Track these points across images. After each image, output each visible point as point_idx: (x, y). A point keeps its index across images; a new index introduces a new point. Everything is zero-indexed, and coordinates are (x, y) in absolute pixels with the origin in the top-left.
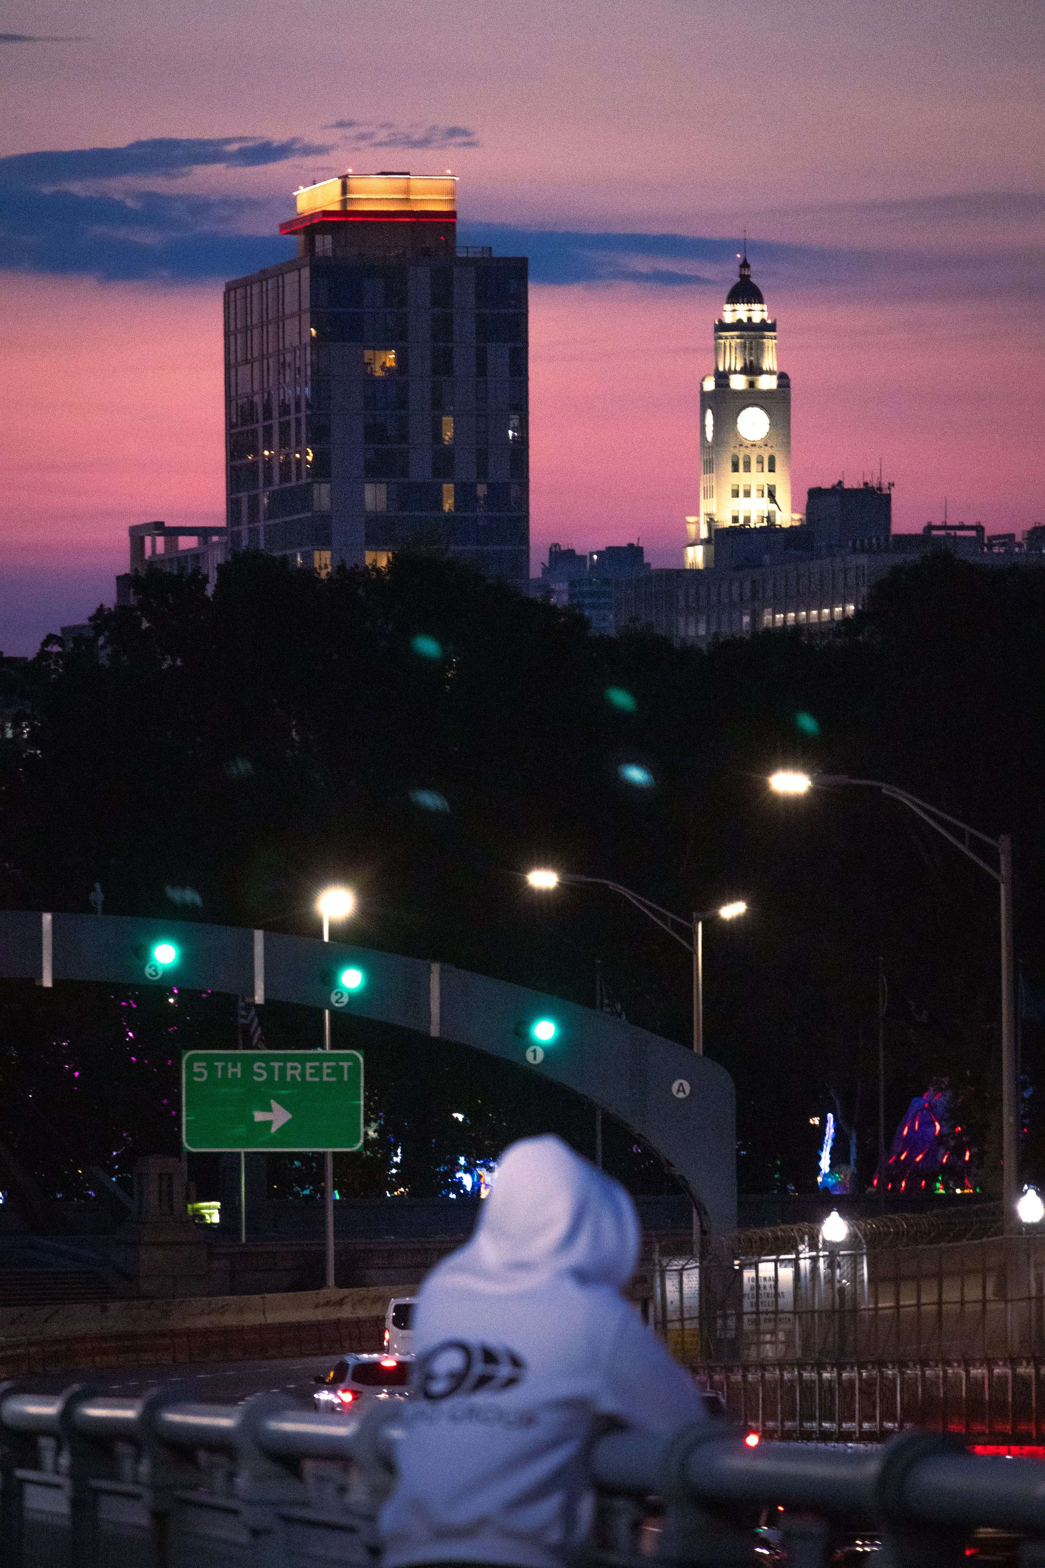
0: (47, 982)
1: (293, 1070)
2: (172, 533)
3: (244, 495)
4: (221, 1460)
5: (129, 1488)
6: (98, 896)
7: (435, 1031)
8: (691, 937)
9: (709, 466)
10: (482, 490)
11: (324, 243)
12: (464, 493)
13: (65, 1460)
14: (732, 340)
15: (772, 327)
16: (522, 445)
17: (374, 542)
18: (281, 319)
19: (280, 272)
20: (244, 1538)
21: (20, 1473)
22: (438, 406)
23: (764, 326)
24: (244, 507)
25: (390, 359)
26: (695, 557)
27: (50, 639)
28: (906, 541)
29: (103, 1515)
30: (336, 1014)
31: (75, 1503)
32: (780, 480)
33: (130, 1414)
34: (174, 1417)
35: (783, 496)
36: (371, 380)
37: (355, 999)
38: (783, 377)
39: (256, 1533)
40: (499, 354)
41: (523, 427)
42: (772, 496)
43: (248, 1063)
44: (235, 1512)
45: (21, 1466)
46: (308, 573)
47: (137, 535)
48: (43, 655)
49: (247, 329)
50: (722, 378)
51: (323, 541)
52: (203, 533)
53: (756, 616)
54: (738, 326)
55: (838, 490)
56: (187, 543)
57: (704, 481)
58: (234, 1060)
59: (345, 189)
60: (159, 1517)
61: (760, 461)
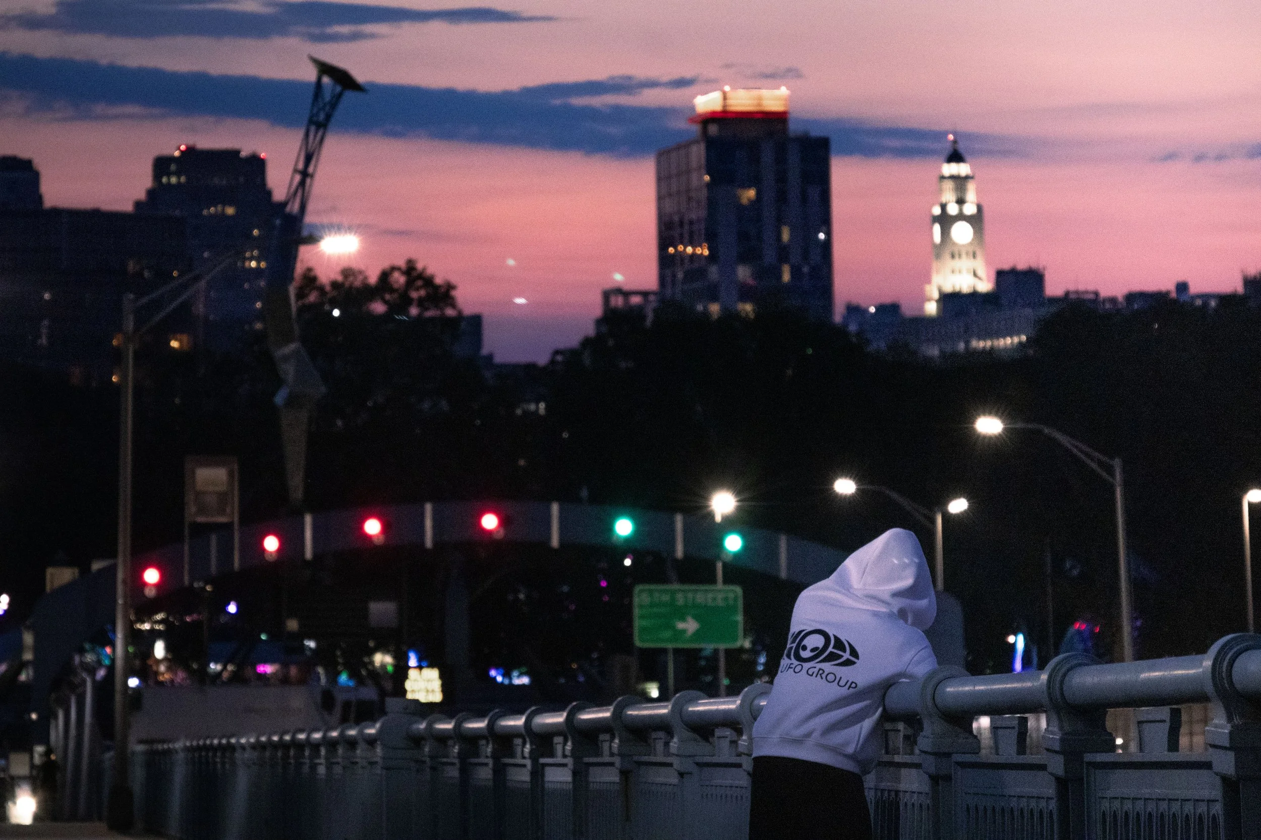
0: (555, 542)
1: (700, 598)
2: (626, 294)
3: (668, 272)
4: (661, 734)
5: (607, 759)
6: (584, 493)
7: (783, 574)
8: (933, 522)
9: (938, 256)
10: (806, 269)
11: (713, 129)
12: (796, 271)
13: (569, 746)
14: (949, 185)
15: (972, 178)
16: (827, 245)
17: (744, 297)
18: (688, 172)
19: (688, 145)
20: (675, 780)
21: (543, 760)
22: (780, 221)
23: (967, 178)
24: (669, 279)
25: (752, 193)
26: (931, 308)
27: (557, 352)
28: (1053, 300)
29: (591, 779)
30: (725, 565)
31: (575, 773)
32: (980, 265)
33: (607, 714)
34: (632, 712)
35: (981, 272)
36: (740, 208)
37: (737, 556)
38: (980, 208)
39: (681, 775)
40: (814, 193)
41: (829, 234)
42: (975, 275)
43: (673, 593)
44: (670, 765)
45: (543, 756)
46: (706, 314)
47: (607, 295)
48: (553, 362)
49: (669, 177)
50: (943, 207)
51: (714, 298)
52: (645, 294)
53: (967, 343)
54: (953, 177)
55: (1013, 272)
56: (636, 300)
57: (935, 265)
58: (666, 591)
59: (725, 98)
60: (625, 774)
61: (967, 254)
